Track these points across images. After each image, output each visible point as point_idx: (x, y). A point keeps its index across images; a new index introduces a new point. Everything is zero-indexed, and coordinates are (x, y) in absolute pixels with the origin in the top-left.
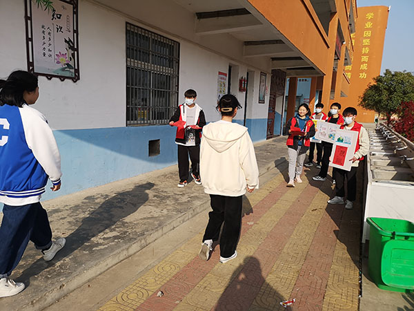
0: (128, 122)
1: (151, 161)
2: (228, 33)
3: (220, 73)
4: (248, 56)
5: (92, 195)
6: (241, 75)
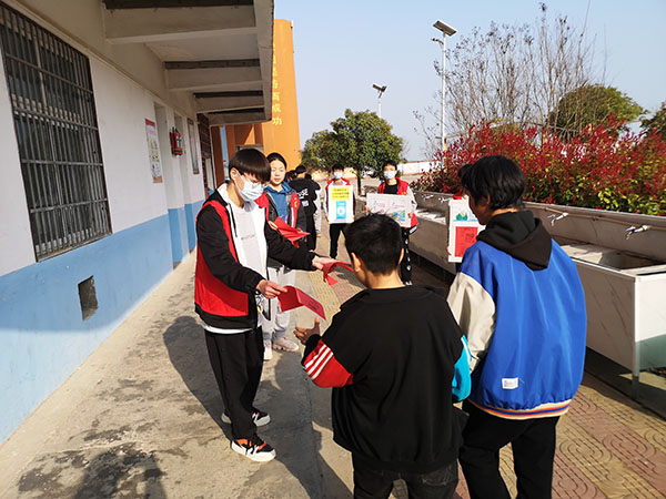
0: (37, 247)
1: (88, 328)
2: (144, 44)
3: (148, 122)
4: (174, 90)
5: (30, 469)
6: (171, 125)
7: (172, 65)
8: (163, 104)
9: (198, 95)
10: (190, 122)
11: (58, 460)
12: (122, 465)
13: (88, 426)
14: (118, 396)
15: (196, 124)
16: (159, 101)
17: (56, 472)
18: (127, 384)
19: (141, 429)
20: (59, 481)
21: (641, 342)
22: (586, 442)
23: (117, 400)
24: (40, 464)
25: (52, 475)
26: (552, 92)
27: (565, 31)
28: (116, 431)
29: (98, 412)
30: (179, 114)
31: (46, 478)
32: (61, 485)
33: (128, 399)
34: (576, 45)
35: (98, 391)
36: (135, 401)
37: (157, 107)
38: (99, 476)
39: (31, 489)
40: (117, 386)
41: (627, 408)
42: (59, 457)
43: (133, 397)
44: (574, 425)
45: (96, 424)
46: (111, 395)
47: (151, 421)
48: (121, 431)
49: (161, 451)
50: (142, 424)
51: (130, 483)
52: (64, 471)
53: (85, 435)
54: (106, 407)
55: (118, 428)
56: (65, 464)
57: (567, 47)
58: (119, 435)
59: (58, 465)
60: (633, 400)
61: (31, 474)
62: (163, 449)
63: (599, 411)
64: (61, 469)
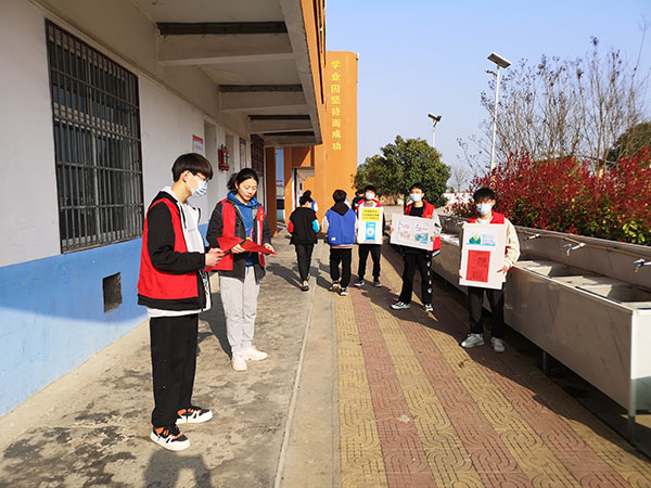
1: (109, 320)
2: (199, 68)
3: (195, 138)
4: (226, 111)
5: (20, 439)
6: (221, 142)
7: (226, 88)
8: (214, 123)
9: (253, 117)
10: (242, 141)
11: (47, 435)
12: (99, 445)
13: (82, 408)
14: (119, 384)
15: (248, 144)
16: (209, 120)
17: (41, 444)
18: (131, 373)
19: (128, 415)
20: (41, 453)
21: (638, 380)
22: (562, 478)
23: (116, 388)
24: (30, 435)
25: (36, 447)
26: (603, 126)
27: (617, 65)
28: (105, 415)
29: (97, 396)
30: (231, 134)
31: (31, 448)
32: (41, 456)
33: (127, 387)
34: (629, 79)
35: (104, 378)
36: (132, 390)
37: (207, 126)
38: (76, 452)
39: (15, 456)
40: (122, 374)
41: (618, 449)
42: (49, 431)
43: (132, 386)
44: (555, 460)
45: (90, 407)
46: (114, 382)
47: (139, 409)
48: (110, 416)
49: (138, 437)
50: (132, 410)
51: (100, 462)
52: (48, 444)
53: (77, 415)
54: (105, 392)
55: (107, 412)
56: (51, 439)
57: (618, 81)
58: (107, 418)
59: (45, 438)
60: (628, 442)
61: (19, 444)
62: (140, 434)
63: (587, 449)
64: (46, 443)
